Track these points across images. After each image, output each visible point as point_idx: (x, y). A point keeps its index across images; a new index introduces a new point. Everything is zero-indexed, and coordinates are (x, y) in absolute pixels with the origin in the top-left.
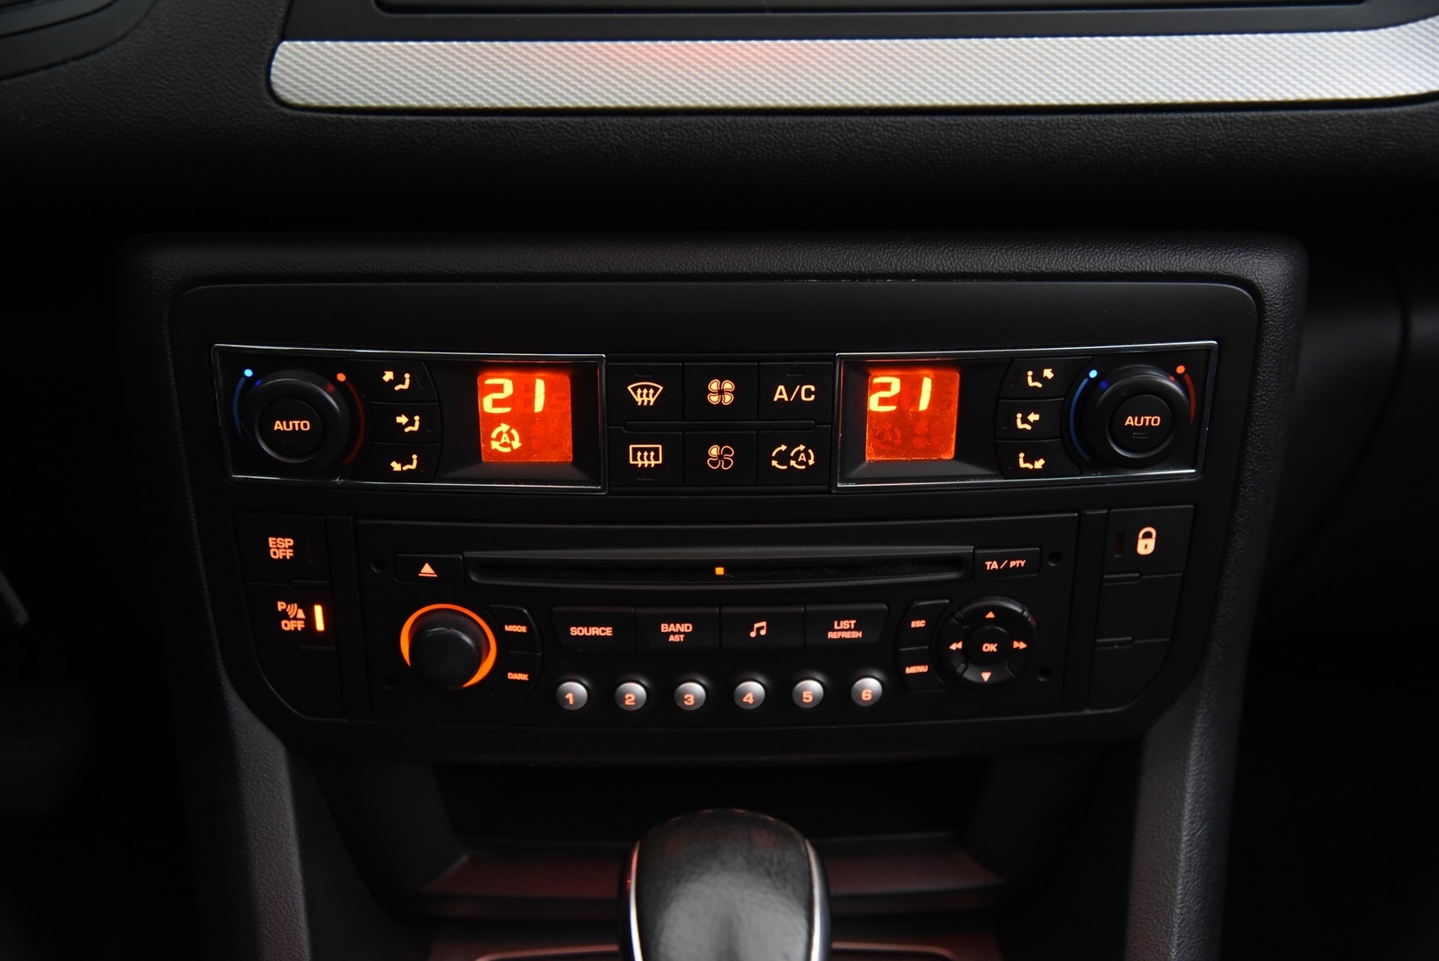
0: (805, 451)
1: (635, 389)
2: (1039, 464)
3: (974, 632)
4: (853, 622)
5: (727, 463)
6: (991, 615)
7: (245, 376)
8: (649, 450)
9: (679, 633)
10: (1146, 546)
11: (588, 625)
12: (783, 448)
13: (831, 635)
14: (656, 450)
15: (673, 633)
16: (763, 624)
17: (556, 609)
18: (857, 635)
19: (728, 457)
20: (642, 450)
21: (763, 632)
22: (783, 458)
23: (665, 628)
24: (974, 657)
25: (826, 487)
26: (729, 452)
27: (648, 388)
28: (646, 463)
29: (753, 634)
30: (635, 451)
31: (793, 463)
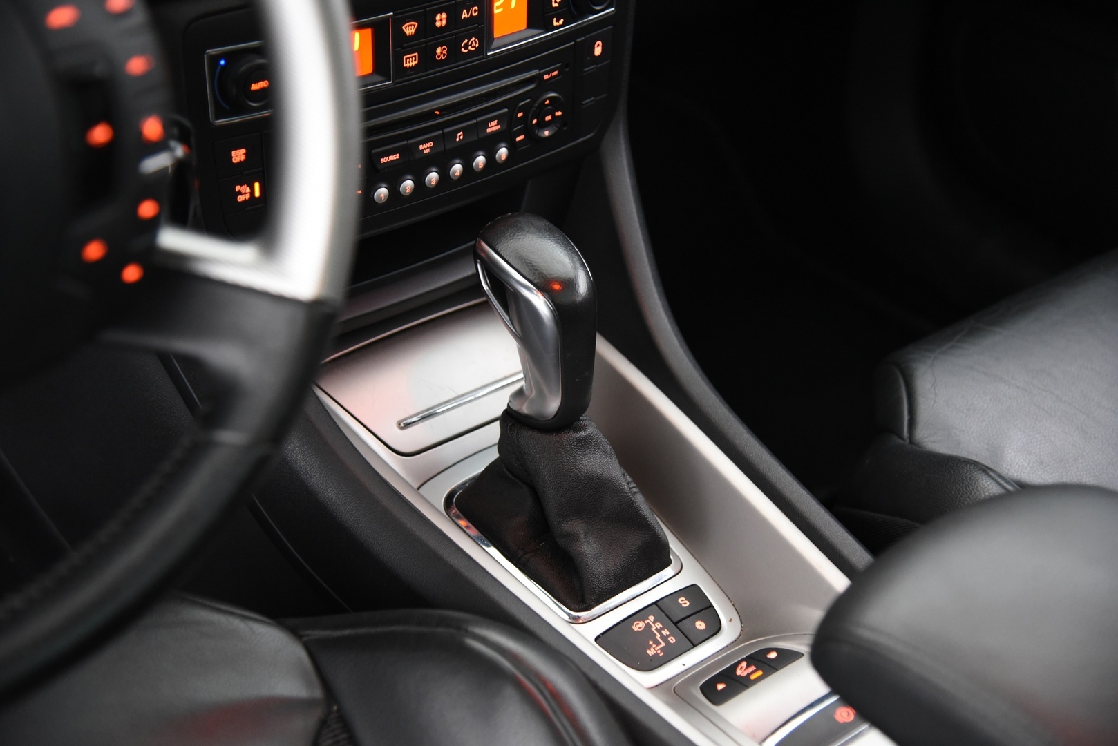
0: (475, 41)
1: (406, 28)
2: (561, 22)
3: (541, 112)
4: (496, 121)
5: (444, 55)
6: (547, 102)
7: (220, 65)
8: (412, 57)
9: (428, 148)
10: (598, 51)
11: (388, 156)
12: (466, 41)
13: (489, 130)
14: (415, 57)
15: (425, 149)
16: (461, 133)
17: (373, 151)
18: (499, 127)
19: (445, 52)
20: (409, 58)
21: (461, 137)
22: (466, 46)
23: (421, 147)
24: (543, 125)
25: (482, 56)
26: (444, 49)
27: (411, 25)
28: (411, 64)
29: (458, 140)
30: (406, 59)
31: (470, 48)
